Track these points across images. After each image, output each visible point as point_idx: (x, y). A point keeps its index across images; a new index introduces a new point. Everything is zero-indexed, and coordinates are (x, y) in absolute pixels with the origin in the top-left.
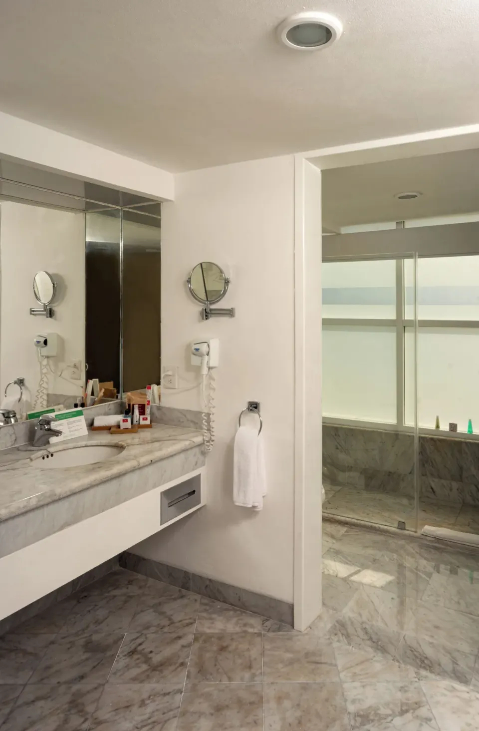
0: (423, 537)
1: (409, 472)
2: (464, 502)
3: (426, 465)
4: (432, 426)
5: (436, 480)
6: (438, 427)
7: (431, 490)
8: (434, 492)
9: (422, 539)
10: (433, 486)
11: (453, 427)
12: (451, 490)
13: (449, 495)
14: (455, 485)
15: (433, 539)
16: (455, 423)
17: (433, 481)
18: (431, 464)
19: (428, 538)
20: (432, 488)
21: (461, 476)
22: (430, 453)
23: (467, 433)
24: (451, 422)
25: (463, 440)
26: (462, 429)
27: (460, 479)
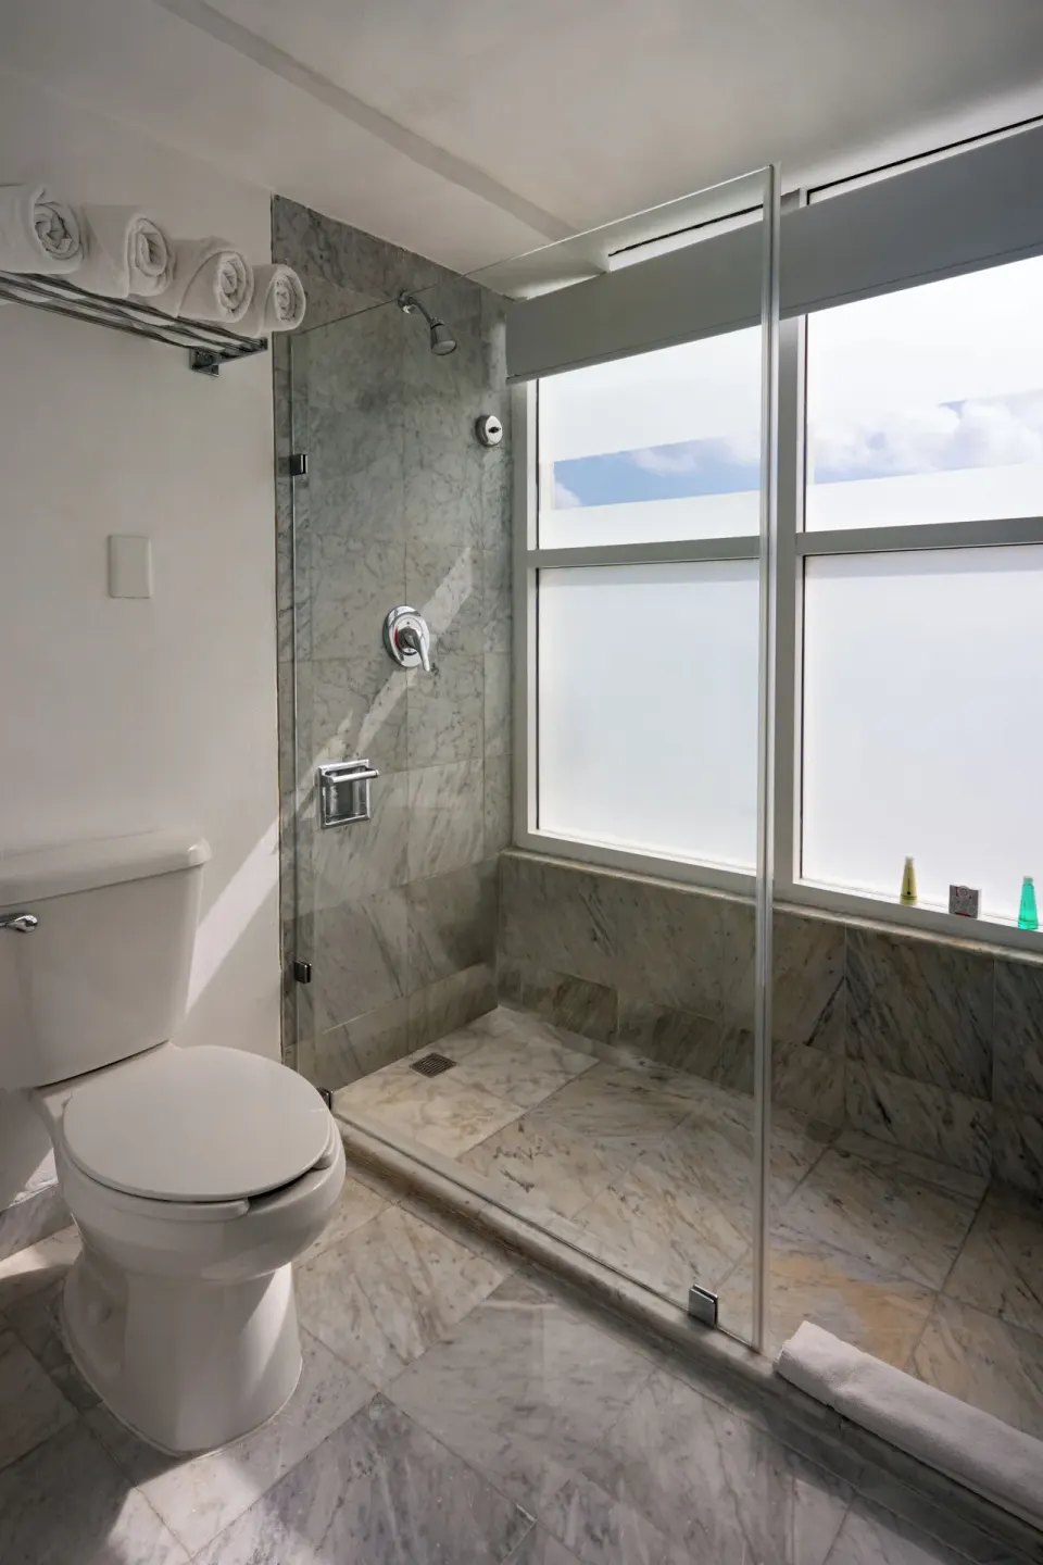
0: (781, 1388)
1: (807, 1039)
2: (993, 1171)
3: (861, 1025)
4: (891, 893)
5: (897, 1080)
6: (908, 895)
7: (877, 1112)
8: (887, 1119)
9: (775, 1395)
10: (886, 1102)
11: (964, 900)
12: (948, 1122)
13: (940, 1141)
14: (965, 1109)
15: (820, 1413)
16: (971, 886)
17: (887, 1082)
18: (878, 1022)
19: (798, 1400)
20: (880, 1105)
21: (986, 1081)
22: (877, 985)
23: (1014, 924)
24: (958, 883)
25: (996, 951)
26: (998, 909)
27: (984, 1087)
